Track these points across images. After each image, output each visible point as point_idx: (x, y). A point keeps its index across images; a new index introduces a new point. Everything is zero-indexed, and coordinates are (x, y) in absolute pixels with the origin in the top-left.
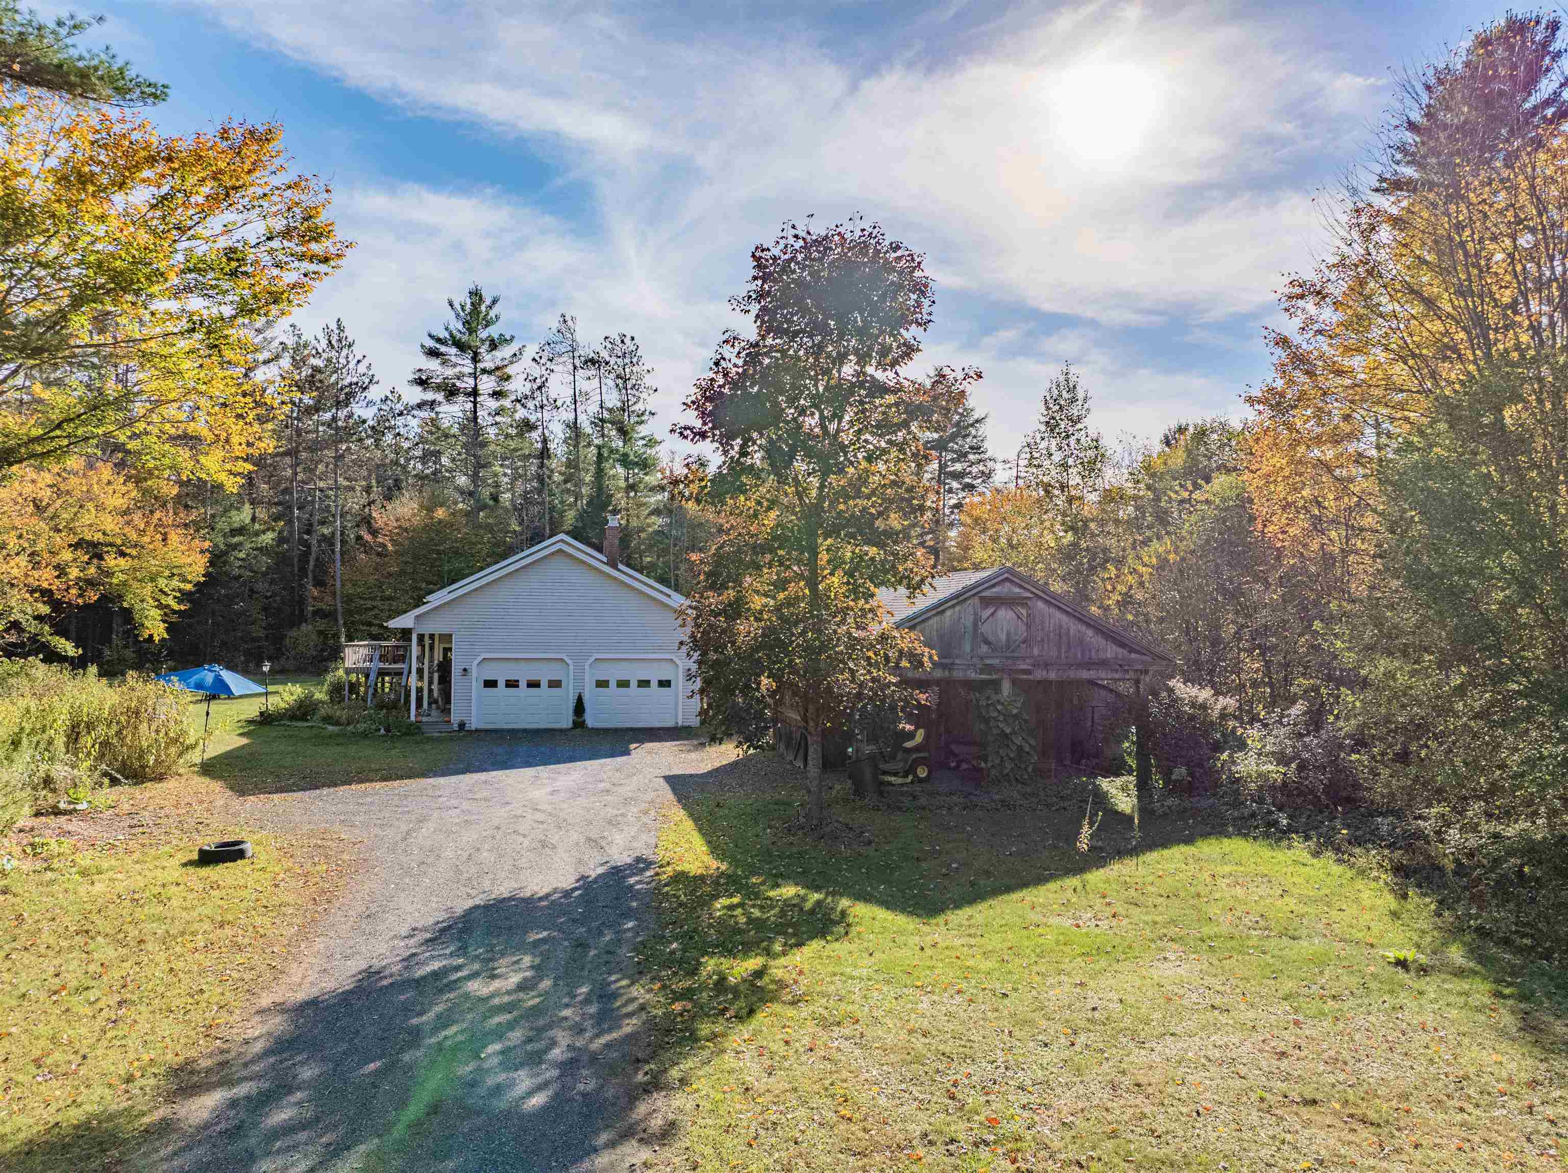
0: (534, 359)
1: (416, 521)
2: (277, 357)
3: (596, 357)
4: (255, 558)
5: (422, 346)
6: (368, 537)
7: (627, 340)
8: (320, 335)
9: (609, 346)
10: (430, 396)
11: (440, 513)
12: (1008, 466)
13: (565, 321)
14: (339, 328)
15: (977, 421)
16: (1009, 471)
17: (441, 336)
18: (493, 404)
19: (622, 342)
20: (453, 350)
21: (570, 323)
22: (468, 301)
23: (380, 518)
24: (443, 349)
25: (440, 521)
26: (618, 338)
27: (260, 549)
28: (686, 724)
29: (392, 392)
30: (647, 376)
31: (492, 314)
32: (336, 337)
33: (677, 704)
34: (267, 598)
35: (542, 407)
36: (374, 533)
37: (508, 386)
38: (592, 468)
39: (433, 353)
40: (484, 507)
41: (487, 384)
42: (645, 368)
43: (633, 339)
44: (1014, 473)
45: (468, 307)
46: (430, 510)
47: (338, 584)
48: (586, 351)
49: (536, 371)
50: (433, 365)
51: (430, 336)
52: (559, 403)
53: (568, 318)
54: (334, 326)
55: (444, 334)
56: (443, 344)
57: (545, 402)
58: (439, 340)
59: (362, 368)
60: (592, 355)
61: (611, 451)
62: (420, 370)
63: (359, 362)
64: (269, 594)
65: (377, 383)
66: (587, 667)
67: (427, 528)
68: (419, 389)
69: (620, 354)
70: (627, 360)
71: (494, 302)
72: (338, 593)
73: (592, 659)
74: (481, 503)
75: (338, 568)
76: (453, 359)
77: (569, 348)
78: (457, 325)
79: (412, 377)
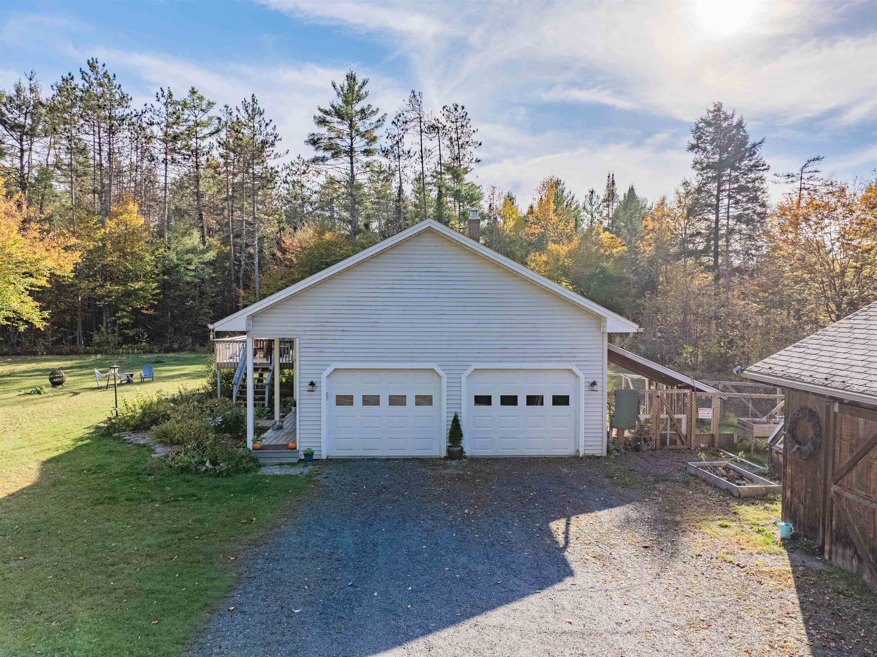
0: (393, 122)
1: (312, 242)
2: (218, 131)
3: (436, 123)
4: (202, 270)
5: (315, 117)
6: (279, 254)
7: (459, 109)
8: (241, 107)
9: (446, 113)
10: (320, 154)
11: (328, 236)
12: (791, 179)
13: (414, 96)
14: (253, 100)
15: (754, 146)
16: (792, 185)
17: (327, 109)
18: (364, 159)
19: (456, 109)
20: (336, 119)
21: (418, 97)
22: (346, 83)
23: (287, 241)
24: (328, 118)
25: (328, 242)
26: (452, 107)
27: (204, 263)
28: (590, 453)
29: (299, 158)
30: (473, 134)
31: (363, 91)
32: (251, 108)
33: (577, 424)
34: (213, 297)
35: (399, 157)
36: (284, 251)
37: (375, 146)
38: (434, 204)
39: (322, 122)
40: (359, 231)
41: (359, 144)
42: (472, 129)
43: (463, 108)
44: (797, 184)
45: (345, 88)
46: (321, 233)
47: (257, 286)
48: (428, 119)
49: (395, 131)
50: (323, 131)
51: (319, 109)
52: (412, 154)
53: (417, 93)
54: (249, 100)
55: (328, 108)
56: (328, 114)
57: (401, 153)
58: (326, 112)
59: (269, 130)
60: (433, 122)
61: (448, 189)
62: (313, 134)
63: (267, 125)
64: (213, 295)
65: (280, 140)
66: (464, 379)
67: (317, 246)
68: (311, 148)
69: (454, 120)
70: (459, 124)
71: (364, 83)
72: (257, 293)
73: (470, 370)
74: (357, 229)
75: (256, 275)
76: (336, 125)
77: (417, 116)
78: (339, 102)
79: (306, 139)
